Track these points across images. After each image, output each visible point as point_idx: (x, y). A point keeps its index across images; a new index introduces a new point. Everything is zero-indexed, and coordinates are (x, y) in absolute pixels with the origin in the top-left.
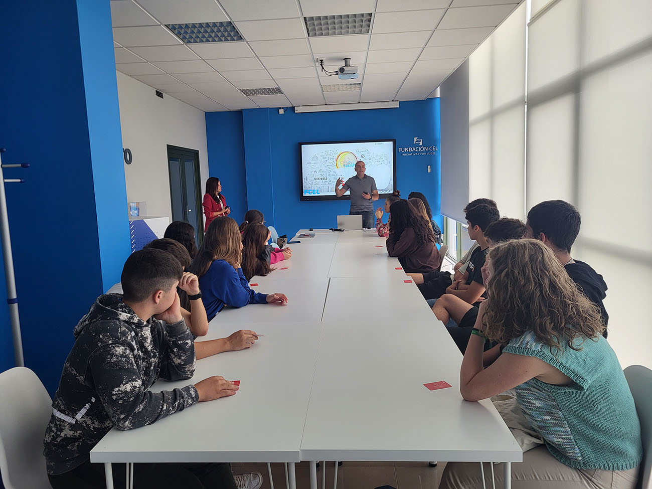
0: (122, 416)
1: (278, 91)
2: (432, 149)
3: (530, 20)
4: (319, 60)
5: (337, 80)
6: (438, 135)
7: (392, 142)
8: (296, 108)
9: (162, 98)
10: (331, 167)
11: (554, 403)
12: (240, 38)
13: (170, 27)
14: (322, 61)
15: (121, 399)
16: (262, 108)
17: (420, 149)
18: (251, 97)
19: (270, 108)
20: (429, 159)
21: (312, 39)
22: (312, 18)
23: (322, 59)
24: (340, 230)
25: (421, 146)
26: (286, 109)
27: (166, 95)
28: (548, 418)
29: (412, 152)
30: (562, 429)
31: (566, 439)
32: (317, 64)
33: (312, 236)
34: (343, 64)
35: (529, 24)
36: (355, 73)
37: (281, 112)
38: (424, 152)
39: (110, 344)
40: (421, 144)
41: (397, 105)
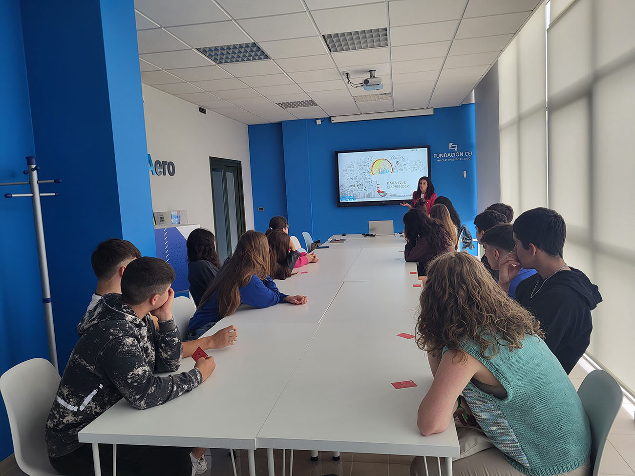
0: (138, 397)
1: (312, 103)
2: (467, 154)
3: (549, 26)
4: (345, 73)
5: (362, 91)
6: (474, 140)
7: (427, 149)
8: (332, 119)
9: (205, 113)
10: (366, 174)
11: (500, 412)
12: (267, 57)
13: (202, 50)
14: (347, 74)
15: (135, 382)
16: (300, 120)
17: (455, 155)
18: (288, 109)
19: (307, 119)
20: (465, 164)
21: (334, 54)
22: (330, 36)
23: (346, 72)
24: (372, 235)
25: (457, 151)
26: (323, 120)
27: (209, 110)
28: (495, 428)
29: (447, 158)
30: (509, 438)
31: (514, 447)
32: (343, 77)
33: (342, 241)
34: (368, 75)
35: (548, 29)
36: (379, 84)
37: (319, 122)
38: (459, 157)
39: (121, 336)
40: (456, 150)
41: (431, 112)
